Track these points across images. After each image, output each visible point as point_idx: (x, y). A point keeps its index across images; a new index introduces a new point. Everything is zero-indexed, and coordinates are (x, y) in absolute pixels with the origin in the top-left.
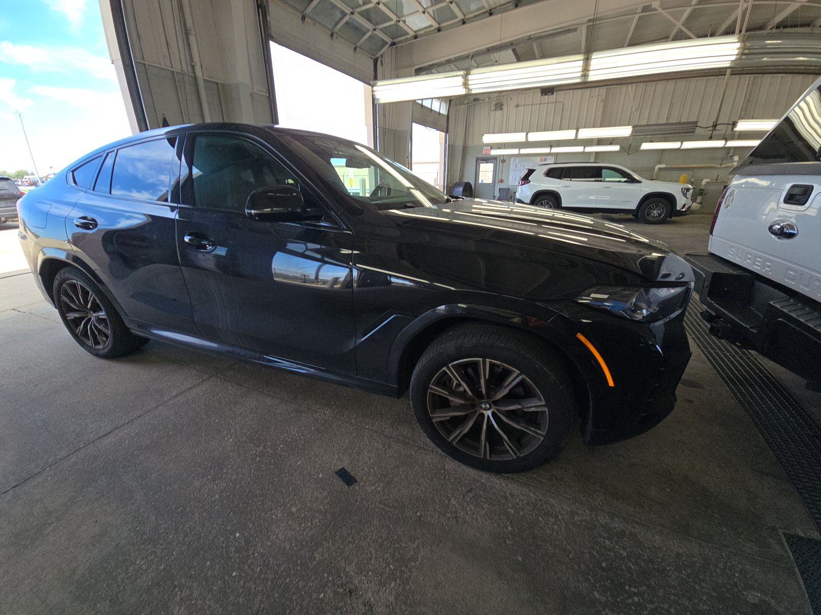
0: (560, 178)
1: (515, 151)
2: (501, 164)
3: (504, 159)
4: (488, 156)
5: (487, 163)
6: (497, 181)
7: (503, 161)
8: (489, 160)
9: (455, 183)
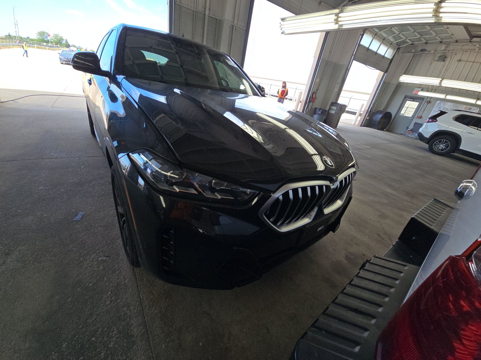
0: (468, 124)
1: (442, 96)
2: (426, 104)
3: (429, 101)
4: (416, 96)
5: (413, 101)
6: (416, 116)
7: (429, 102)
8: (416, 99)
9: (379, 110)
